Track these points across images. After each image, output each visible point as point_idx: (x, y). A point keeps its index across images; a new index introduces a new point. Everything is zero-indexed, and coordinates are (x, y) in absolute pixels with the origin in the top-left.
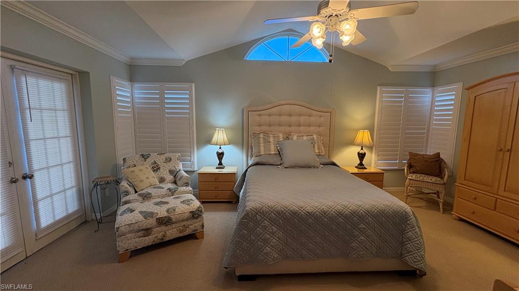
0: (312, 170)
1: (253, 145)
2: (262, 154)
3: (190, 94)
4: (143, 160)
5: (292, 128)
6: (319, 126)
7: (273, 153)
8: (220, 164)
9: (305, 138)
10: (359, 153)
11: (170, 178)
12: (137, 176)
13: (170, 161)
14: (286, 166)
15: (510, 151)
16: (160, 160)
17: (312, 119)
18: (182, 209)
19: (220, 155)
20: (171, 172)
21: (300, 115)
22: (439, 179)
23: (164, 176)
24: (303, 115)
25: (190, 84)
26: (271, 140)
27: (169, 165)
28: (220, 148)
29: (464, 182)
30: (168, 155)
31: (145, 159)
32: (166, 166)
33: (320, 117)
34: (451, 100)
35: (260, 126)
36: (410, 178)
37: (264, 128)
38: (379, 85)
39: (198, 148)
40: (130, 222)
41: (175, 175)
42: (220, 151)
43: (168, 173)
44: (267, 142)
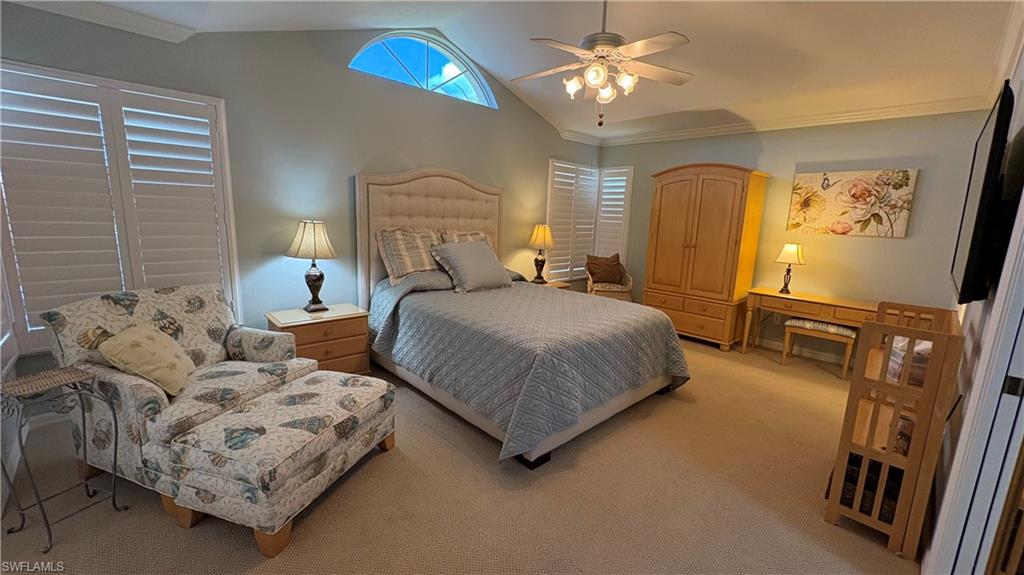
0: (503, 291)
1: (383, 255)
2: (411, 270)
3: (214, 127)
4: (124, 311)
5: (448, 221)
6: (486, 218)
7: (428, 268)
8: (316, 300)
9: (470, 238)
10: (536, 260)
11: (214, 349)
12: (154, 354)
13: (201, 306)
14: (468, 289)
15: (695, 247)
16: (175, 306)
17: (476, 204)
18: (367, 396)
19: (315, 282)
20: (213, 334)
21: (458, 198)
22: (620, 287)
23: (199, 347)
24: (463, 198)
25: (213, 100)
26: (419, 242)
27: (204, 316)
28: (314, 265)
29: (654, 286)
30: (187, 291)
31: (127, 307)
32: (196, 320)
33: (487, 201)
34: (622, 187)
35: (391, 215)
36: (596, 289)
37: (403, 220)
38: (551, 157)
39: (242, 271)
40: (290, 452)
41: (225, 342)
42: (314, 272)
43: (207, 338)
44: (412, 247)
